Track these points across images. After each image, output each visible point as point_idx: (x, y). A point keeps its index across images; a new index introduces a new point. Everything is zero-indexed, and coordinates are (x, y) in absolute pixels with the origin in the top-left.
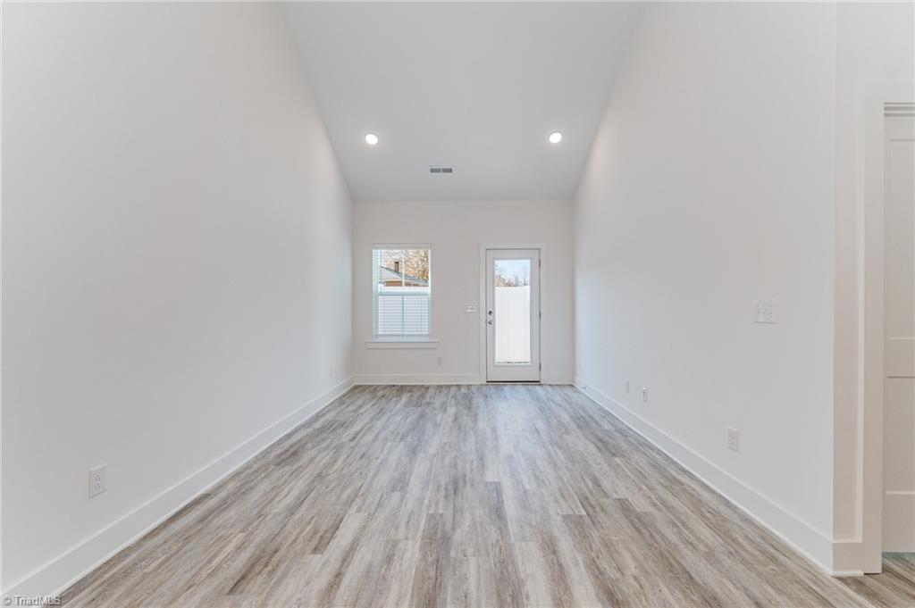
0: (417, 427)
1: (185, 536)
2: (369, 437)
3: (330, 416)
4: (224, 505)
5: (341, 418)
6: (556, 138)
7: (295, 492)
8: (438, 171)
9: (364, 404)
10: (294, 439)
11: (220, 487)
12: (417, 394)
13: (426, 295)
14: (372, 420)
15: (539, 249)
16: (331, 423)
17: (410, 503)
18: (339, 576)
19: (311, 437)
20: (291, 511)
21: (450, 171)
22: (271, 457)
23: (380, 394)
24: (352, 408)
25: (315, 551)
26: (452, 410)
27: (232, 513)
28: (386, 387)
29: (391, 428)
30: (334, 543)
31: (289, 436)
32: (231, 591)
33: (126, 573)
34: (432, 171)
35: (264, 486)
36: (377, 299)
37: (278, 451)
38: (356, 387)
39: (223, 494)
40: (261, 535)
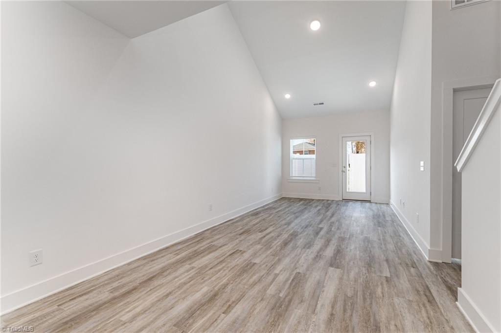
0: (302, 212)
1: (229, 226)
2: (283, 212)
3: (270, 206)
4: (237, 222)
5: (275, 206)
6: (373, 84)
7: (256, 222)
8: (317, 104)
9: (285, 203)
10: (257, 210)
11: (236, 218)
12: (308, 201)
13: (314, 159)
14: (285, 208)
15: (370, 136)
16: (271, 208)
17: (290, 227)
18: (265, 236)
19: (263, 210)
20: (254, 225)
21: (323, 104)
22: (250, 214)
23: (292, 201)
24: (280, 204)
25: (260, 232)
26: (319, 208)
27: (239, 223)
28: (295, 198)
29: (292, 210)
30: (264, 232)
31: (256, 209)
32: (240, 235)
33: (217, 229)
34: (315, 105)
35: (248, 219)
36: (292, 161)
37: (252, 213)
38: (283, 198)
39: (237, 219)
40: (246, 228)
